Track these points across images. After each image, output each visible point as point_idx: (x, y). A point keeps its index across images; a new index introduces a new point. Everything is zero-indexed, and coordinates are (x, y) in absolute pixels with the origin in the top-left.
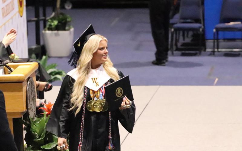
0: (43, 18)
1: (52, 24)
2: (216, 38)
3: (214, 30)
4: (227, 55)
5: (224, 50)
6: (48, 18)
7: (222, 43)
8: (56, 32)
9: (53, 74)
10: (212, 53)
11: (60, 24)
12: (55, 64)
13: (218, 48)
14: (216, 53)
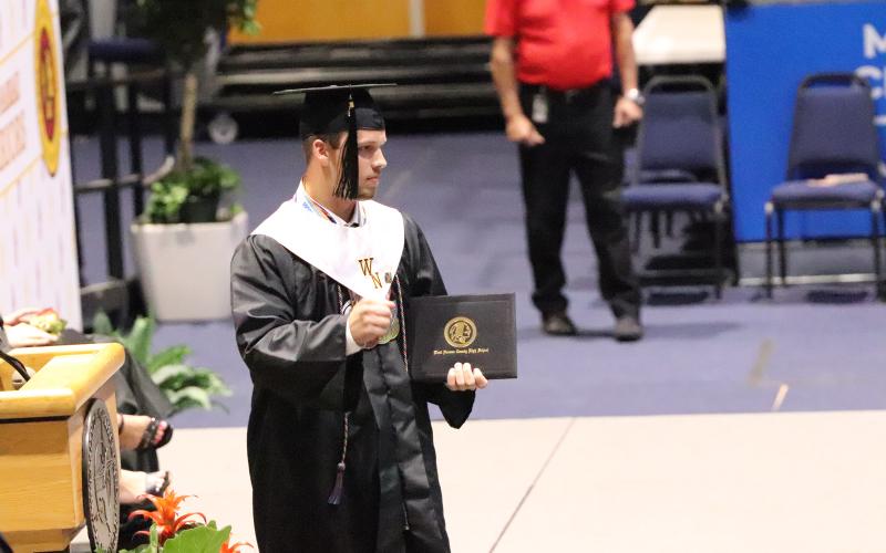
0: (133, 178)
1: (167, 199)
2: (777, 236)
3: (769, 207)
4: (818, 297)
5: (805, 279)
6: (148, 179)
7: (798, 255)
8: (181, 227)
9: (177, 385)
10: (763, 292)
11: (194, 199)
12: (183, 347)
13: (783, 274)
14: (777, 292)
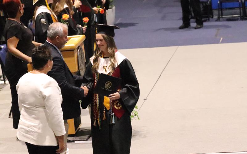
2: (220, 8)
3: (219, 2)
4: (229, 20)
7: (225, 11)
10: (218, 19)
13: (222, 16)
14: (221, 19)
